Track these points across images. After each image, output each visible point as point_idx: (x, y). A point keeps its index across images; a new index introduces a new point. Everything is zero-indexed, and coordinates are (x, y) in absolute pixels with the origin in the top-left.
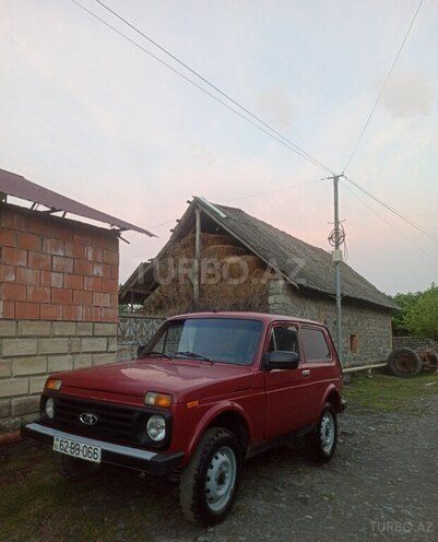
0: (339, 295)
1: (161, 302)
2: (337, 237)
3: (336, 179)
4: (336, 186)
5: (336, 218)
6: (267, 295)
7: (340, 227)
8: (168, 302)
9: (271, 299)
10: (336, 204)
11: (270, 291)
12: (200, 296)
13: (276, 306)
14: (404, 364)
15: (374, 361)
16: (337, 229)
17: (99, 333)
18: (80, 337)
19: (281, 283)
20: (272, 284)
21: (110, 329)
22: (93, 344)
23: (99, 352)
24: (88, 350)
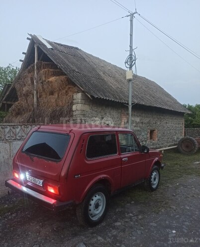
0: (130, 104)
1: (19, 109)
2: (131, 61)
3: (132, 16)
4: (131, 21)
5: (131, 47)
6: (72, 104)
7: (133, 54)
8: (24, 110)
10: (131, 35)
11: (74, 101)
12: (38, 106)
13: (77, 112)
14: (187, 147)
15: (168, 144)
16: (131, 55)
19: (79, 95)
20: (75, 96)
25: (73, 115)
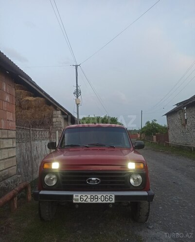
3: (76, 66)
4: (76, 70)
5: (77, 85)
6: (52, 117)
9: (54, 120)
10: (77, 78)
11: (55, 116)
13: (57, 123)
16: (77, 89)
17: (10, 136)
18: (3, 138)
19: (59, 112)
20: (55, 112)
21: (13, 134)
22: (8, 143)
23: (10, 148)
24: (6, 146)
25: (52, 125)
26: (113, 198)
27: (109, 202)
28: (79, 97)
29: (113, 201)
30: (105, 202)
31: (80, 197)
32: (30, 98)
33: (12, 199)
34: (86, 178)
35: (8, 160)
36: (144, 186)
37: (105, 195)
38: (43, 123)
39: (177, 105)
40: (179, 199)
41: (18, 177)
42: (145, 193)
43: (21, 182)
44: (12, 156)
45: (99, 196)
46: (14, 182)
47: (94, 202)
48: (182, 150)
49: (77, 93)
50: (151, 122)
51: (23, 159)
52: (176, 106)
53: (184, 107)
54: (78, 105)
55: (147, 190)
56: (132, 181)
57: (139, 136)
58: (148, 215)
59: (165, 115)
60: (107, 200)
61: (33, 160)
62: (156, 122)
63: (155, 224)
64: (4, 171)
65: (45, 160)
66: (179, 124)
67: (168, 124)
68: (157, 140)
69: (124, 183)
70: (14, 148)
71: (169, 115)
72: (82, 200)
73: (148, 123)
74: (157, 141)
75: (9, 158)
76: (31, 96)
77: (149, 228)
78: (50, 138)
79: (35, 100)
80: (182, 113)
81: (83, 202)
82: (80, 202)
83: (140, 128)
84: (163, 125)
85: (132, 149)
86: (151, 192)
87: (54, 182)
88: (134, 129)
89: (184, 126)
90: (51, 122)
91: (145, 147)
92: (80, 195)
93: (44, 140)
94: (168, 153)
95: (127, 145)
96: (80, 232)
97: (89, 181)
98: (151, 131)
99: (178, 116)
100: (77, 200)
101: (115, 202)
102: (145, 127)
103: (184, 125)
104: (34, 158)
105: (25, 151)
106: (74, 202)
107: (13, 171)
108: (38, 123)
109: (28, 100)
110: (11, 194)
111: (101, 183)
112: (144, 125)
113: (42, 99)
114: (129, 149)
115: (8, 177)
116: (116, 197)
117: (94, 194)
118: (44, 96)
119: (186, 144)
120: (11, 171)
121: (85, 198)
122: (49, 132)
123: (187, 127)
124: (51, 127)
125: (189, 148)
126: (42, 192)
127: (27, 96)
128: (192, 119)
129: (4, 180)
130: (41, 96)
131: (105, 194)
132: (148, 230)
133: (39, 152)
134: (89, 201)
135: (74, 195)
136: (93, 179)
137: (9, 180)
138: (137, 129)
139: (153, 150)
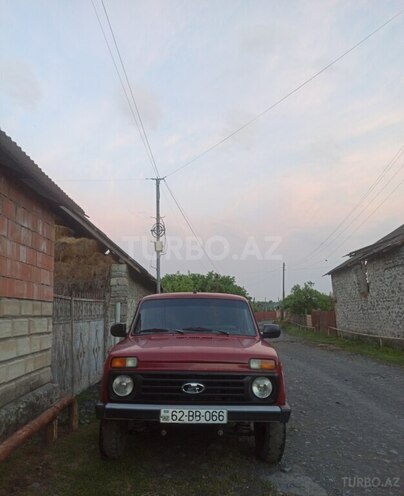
3: (158, 181)
4: (158, 186)
5: (158, 215)
6: (110, 276)
7: (161, 222)
9: (113, 281)
10: (158, 202)
11: (113, 274)
13: (118, 288)
16: (158, 223)
17: (44, 313)
18: (34, 317)
19: (124, 267)
20: (115, 267)
21: (48, 308)
22: (40, 324)
23: (42, 334)
24: (38, 331)
25: (109, 291)
26: (225, 415)
27: (218, 422)
28: (161, 239)
29: (225, 421)
30: (211, 422)
31: (171, 414)
32: (70, 240)
33: (50, 423)
34: (181, 383)
35: (40, 355)
36: (276, 397)
37: (211, 411)
38: (91, 287)
39: (350, 254)
40: (341, 431)
41: (54, 388)
42: (277, 409)
43: (58, 396)
44: (46, 347)
45: (203, 412)
46: (48, 395)
47: (194, 422)
48: (361, 344)
49: (158, 230)
50: (302, 287)
51: (59, 355)
52: (348, 258)
53: (364, 260)
54: (158, 252)
55: (280, 403)
56: (255, 390)
57: (278, 315)
58: (282, 448)
59: (329, 274)
60: (214, 418)
61: (75, 357)
62: (314, 288)
63: (295, 466)
64: (33, 375)
65: (114, 353)
66: (355, 293)
67: (335, 293)
68: (314, 323)
69: (242, 391)
70: (48, 333)
71: (336, 273)
72: (174, 418)
73: (296, 288)
74: (314, 325)
75: (41, 351)
76: (69, 235)
77: (284, 471)
78: (105, 316)
79: (78, 244)
80: (360, 272)
81: (177, 421)
82: (171, 421)
83: (281, 298)
84: (328, 294)
85: (258, 338)
86: (287, 406)
87: (129, 391)
88: (268, 301)
89: (366, 296)
90: (107, 286)
91: (282, 336)
92: (171, 411)
93: (94, 319)
94: (332, 351)
95: (250, 331)
96: (169, 476)
97: (186, 388)
98: (303, 303)
99: (353, 277)
100: (166, 418)
101: (228, 423)
102: (290, 297)
103: (365, 294)
104: (75, 353)
105: (61, 341)
106: (162, 421)
107: (46, 375)
108: (82, 288)
109: (65, 243)
110: (50, 412)
111: (206, 391)
112: (288, 293)
113: (92, 241)
114: (253, 338)
115: (38, 385)
116: (230, 414)
117: (194, 408)
118: (97, 236)
119: (368, 333)
120: (42, 376)
121: (179, 415)
122: (105, 305)
123: (369, 298)
124: (107, 296)
125: (376, 340)
126: (109, 406)
127: (62, 235)
128: (379, 284)
129: (32, 390)
130: (90, 236)
131: (212, 409)
132: (283, 474)
133: (85, 343)
134: (185, 420)
135: (162, 411)
136: (193, 385)
137: (40, 392)
138: (275, 300)
139: (306, 344)
